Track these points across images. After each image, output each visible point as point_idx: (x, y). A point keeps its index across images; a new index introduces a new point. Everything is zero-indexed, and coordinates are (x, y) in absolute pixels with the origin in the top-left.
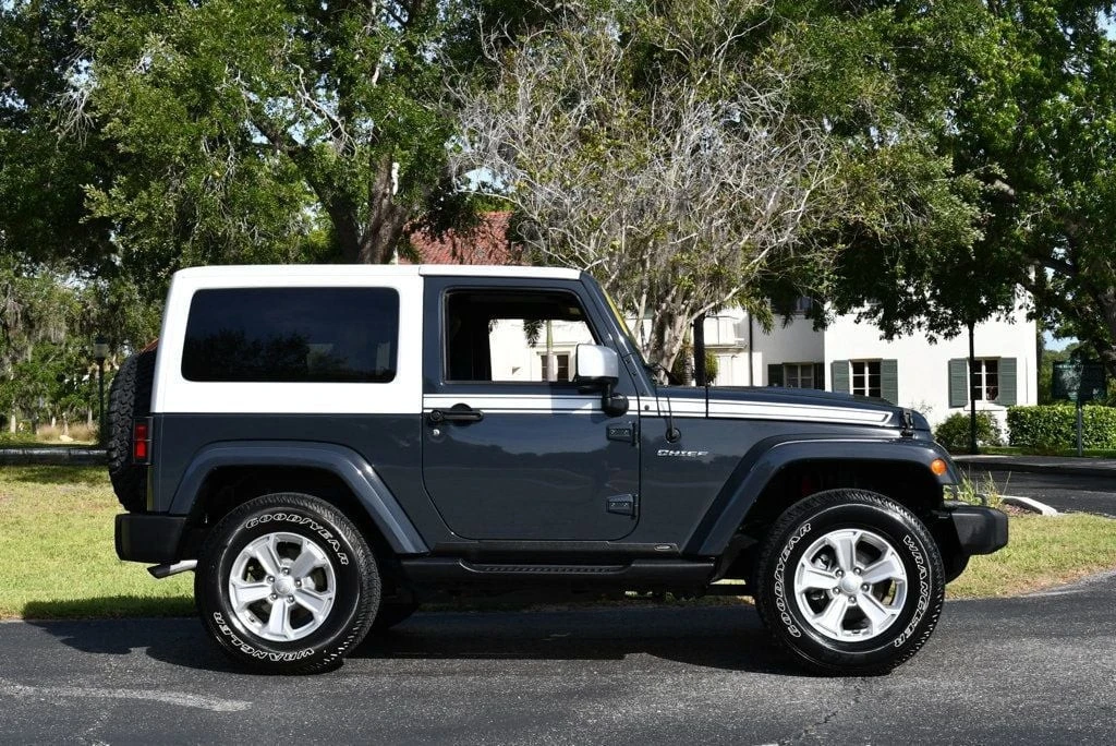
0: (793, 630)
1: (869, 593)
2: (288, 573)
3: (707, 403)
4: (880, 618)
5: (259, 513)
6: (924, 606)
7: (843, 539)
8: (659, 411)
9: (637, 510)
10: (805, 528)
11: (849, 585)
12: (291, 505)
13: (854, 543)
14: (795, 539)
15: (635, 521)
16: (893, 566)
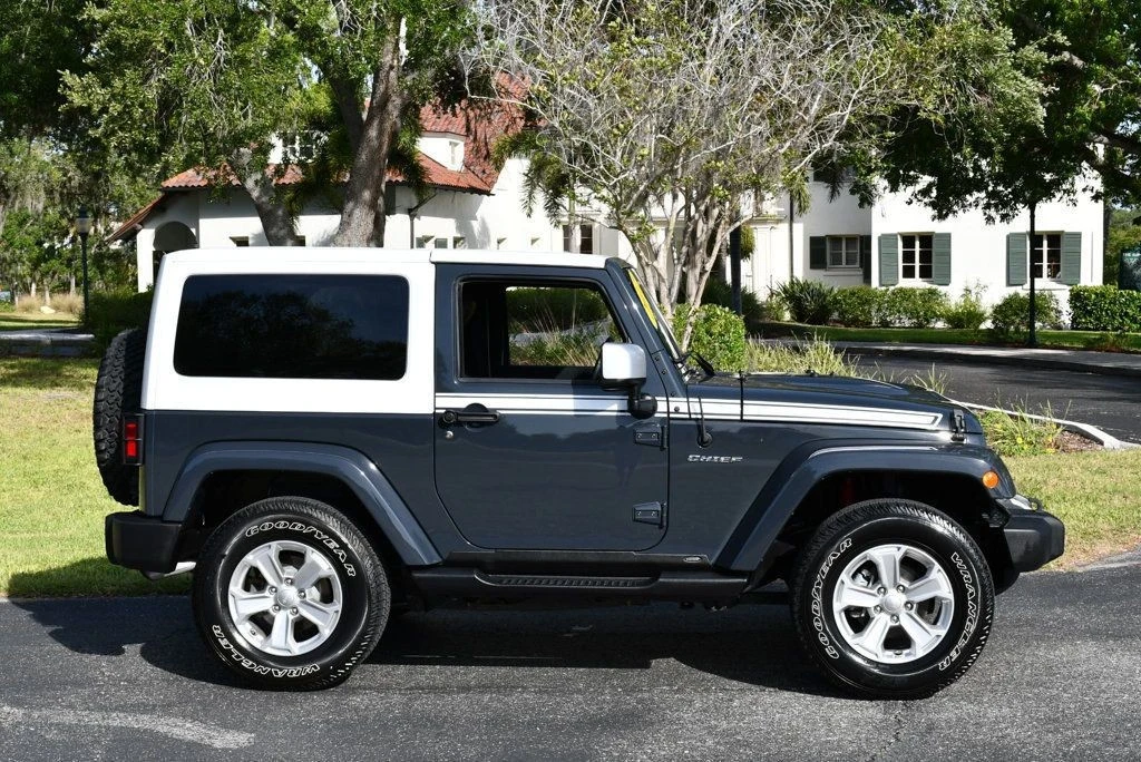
0: (831, 651)
1: (913, 612)
2: (292, 583)
3: (742, 405)
4: (925, 639)
5: (259, 520)
6: (971, 627)
7: (886, 555)
8: (690, 414)
9: (665, 519)
10: (846, 544)
11: (892, 602)
12: (294, 512)
13: (898, 560)
14: (834, 555)
15: (662, 531)
16: (939, 584)
